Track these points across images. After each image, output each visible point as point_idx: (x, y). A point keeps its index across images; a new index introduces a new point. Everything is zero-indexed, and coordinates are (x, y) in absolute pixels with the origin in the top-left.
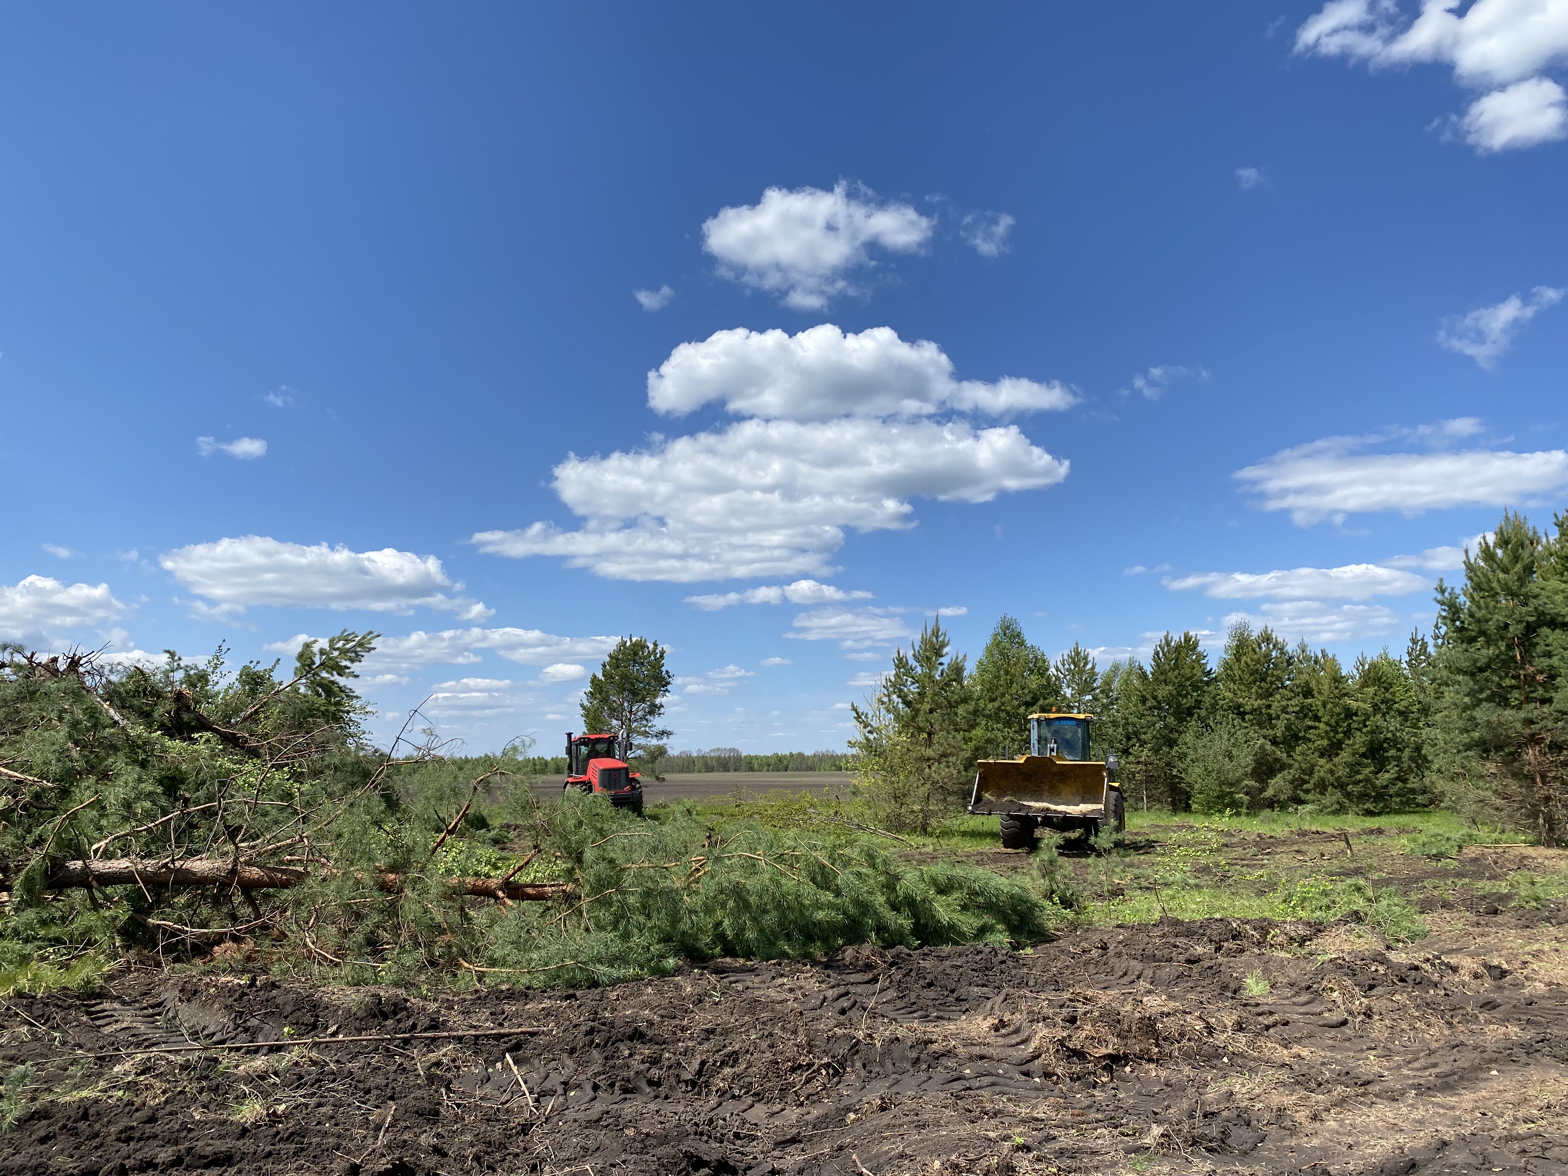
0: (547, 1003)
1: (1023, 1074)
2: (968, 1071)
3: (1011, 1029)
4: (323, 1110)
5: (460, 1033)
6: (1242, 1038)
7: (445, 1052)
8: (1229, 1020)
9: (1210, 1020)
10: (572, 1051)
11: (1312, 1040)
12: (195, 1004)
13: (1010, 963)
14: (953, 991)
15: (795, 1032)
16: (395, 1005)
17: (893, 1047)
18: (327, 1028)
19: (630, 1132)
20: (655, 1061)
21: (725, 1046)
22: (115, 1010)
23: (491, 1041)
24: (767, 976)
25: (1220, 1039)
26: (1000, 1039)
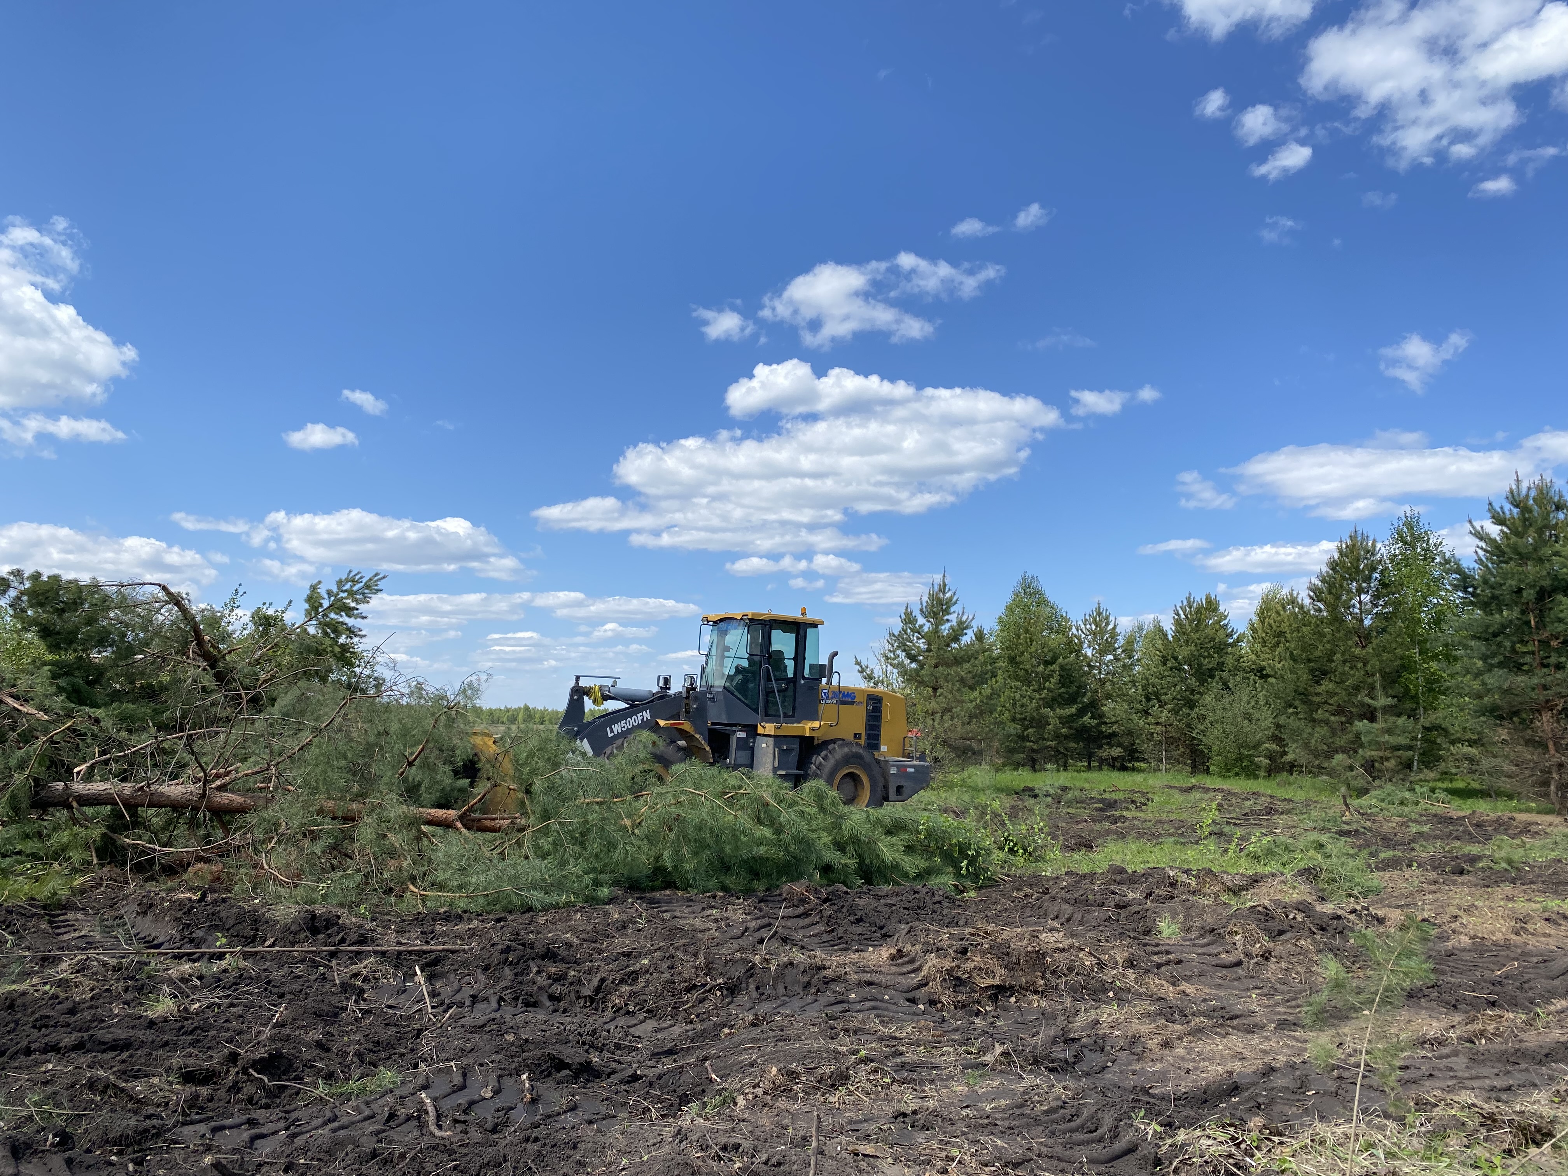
0: (475, 923)
1: (908, 1000)
2: (853, 996)
3: (906, 959)
4: (233, 1010)
5: (384, 948)
6: (1131, 975)
7: (365, 966)
8: (1121, 957)
9: (1102, 957)
10: (486, 968)
11: (1203, 979)
12: (149, 917)
13: (945, 904)
14: (881, 928)
15: (696, 955)
16: (327, 921)
17: (786, 971)
18: (265, 941)
19: (510, 1037)
20: (559, 978)
21: (628, 966)
22: (77, 920)
23: (414, 957)
24: (697, 908)
25: (1109, 975)
26: (893, 968)
